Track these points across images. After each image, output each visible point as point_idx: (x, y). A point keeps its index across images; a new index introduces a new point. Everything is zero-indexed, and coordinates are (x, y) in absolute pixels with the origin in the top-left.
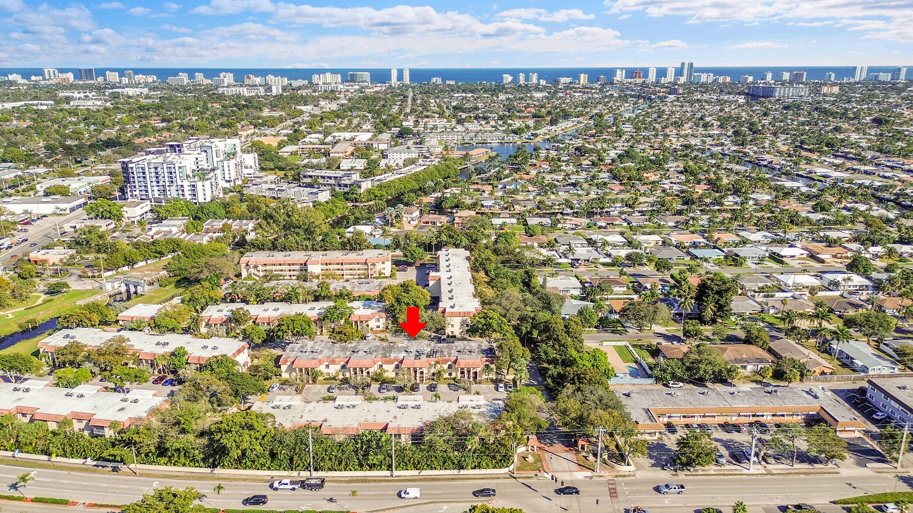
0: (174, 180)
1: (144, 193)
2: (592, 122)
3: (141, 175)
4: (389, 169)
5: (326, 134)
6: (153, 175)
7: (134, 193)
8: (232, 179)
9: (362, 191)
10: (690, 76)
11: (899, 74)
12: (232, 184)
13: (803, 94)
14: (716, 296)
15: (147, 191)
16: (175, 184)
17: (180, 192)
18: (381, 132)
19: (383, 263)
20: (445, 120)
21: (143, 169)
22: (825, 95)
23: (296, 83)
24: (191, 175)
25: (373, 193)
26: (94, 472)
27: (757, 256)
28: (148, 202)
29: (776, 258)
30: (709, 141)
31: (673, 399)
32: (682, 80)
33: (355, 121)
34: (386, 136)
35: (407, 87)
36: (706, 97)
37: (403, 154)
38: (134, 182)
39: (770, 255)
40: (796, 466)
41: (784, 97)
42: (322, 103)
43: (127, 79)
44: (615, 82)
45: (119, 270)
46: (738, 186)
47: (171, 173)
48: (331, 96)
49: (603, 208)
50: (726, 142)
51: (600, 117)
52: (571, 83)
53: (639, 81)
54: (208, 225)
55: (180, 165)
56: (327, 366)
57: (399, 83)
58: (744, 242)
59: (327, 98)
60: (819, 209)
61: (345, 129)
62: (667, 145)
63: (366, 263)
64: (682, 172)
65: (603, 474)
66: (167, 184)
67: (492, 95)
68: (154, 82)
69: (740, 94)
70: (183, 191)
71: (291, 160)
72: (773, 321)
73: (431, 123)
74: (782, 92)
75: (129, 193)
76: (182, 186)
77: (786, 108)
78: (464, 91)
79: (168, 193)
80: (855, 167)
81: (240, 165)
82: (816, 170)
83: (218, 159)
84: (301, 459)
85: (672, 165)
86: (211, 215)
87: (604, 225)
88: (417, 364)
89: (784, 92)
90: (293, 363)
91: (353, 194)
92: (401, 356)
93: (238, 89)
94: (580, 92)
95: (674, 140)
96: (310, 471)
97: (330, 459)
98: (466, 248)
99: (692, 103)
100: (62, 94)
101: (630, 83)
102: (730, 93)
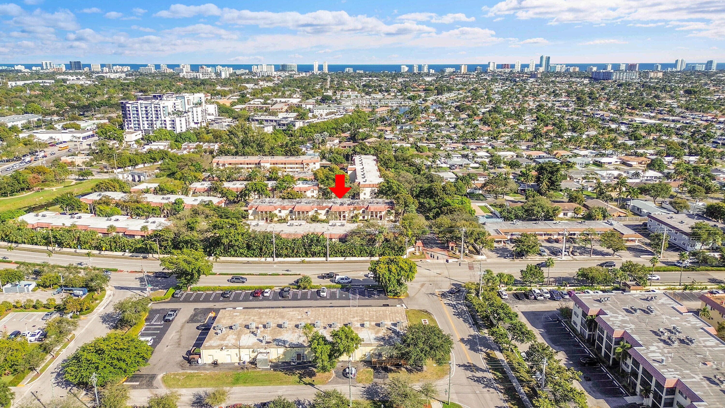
0: (159, 116)
1: (137, 126)
2: (469, 94)
3: (135, 112)
4: (315, 117)
5: (267, 99)
6: (144, 112)
7: (130, 126)
8: (199, 121)
9: (296, 128)
10: (548, 67)
11: (711, 65)
12: (199, 125)
13: (634, 77)
14: (550, 175)
15: (139, 124)
16: (160, 119)
17: (164, 125)
18: (307, 99)
19: (314, 163)
20: (356, 92)
21: (137, 108)
22: (651, 78)
23: (238, 72)
24: (171, 113)
25: (305, 130)
26: (131, 259)
27: (584, 162)
28: (140, 132)
29: (599, 164)
30: (558, 104)
31: (515, 226)
32: (542, 69)
33: (287, 93)
34: (312, 101)
35: (326, 75)
36: (558, 79)
37: (325, 111)
38: (130, 118)
39: (593, 162)
40: (592, 257)
41: (619, 79)
42: (261, 83)
43: (107, 69)
44: (489, 71)
45: (126, 168)
46: (575, 126)
47: (157, 111)
48: (267, 79)
49: (475, 139)
50: (570, 105)
51: (475, 90)
52: (454, 72)
53: (507, 70)
54: (185, 145)
55: (164, 105)
56: (280, 211)
57: (319, 72)
58: (576, 156)
59: (265, 80)
60: (633, 138)
61: (279, 97)
62: (526, 105)
63: (302, 164)
64: (535, 120)
65: (465, 260)
66: (154, 119)
67: (392, 79)
68: (128, 71)
69: (585, 78)
70: (165, 124)
71: (241, 113)
72: (590, 194)
73: (345, 94)
74: (618, 76)
75: (126, 126)
76: (165, 121)
77: (620, 85)
78: (370, 76)
79: (155, 126)
80: (665, 118)
81: (204, 111)
82: (636, 119)
83: (189, 106)
84: (268, 249)
85: (527, 117)
86: (187, 139)
87: (474, 148)
88: (341, 209)
89: (620, 76)
90: (256, 208)
91: (289, 130)
92: (330, 205)
93: (195, 74)
94: (461, 77)
95: (531, 103)
96: (273, 257)
97: (287, 249)
98: (373, 155)
99: (547, 83)
100: (59, 77)
101: (500, 72)
102: (577, 78)
